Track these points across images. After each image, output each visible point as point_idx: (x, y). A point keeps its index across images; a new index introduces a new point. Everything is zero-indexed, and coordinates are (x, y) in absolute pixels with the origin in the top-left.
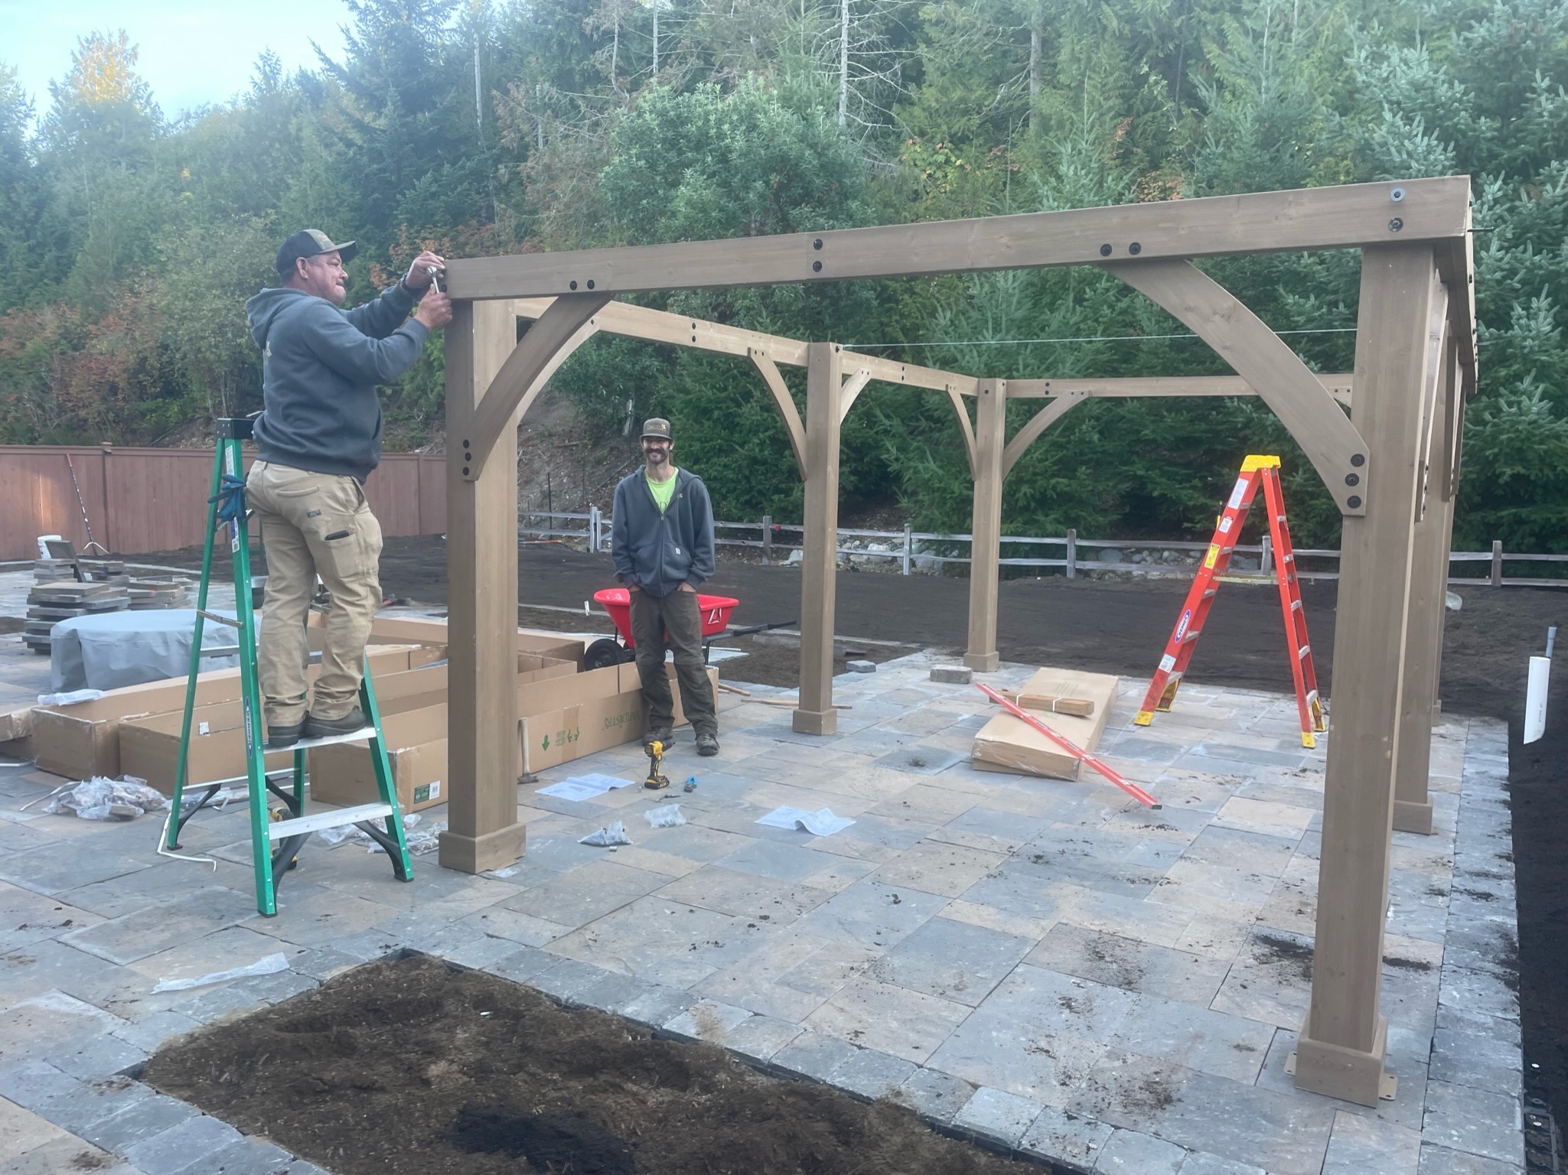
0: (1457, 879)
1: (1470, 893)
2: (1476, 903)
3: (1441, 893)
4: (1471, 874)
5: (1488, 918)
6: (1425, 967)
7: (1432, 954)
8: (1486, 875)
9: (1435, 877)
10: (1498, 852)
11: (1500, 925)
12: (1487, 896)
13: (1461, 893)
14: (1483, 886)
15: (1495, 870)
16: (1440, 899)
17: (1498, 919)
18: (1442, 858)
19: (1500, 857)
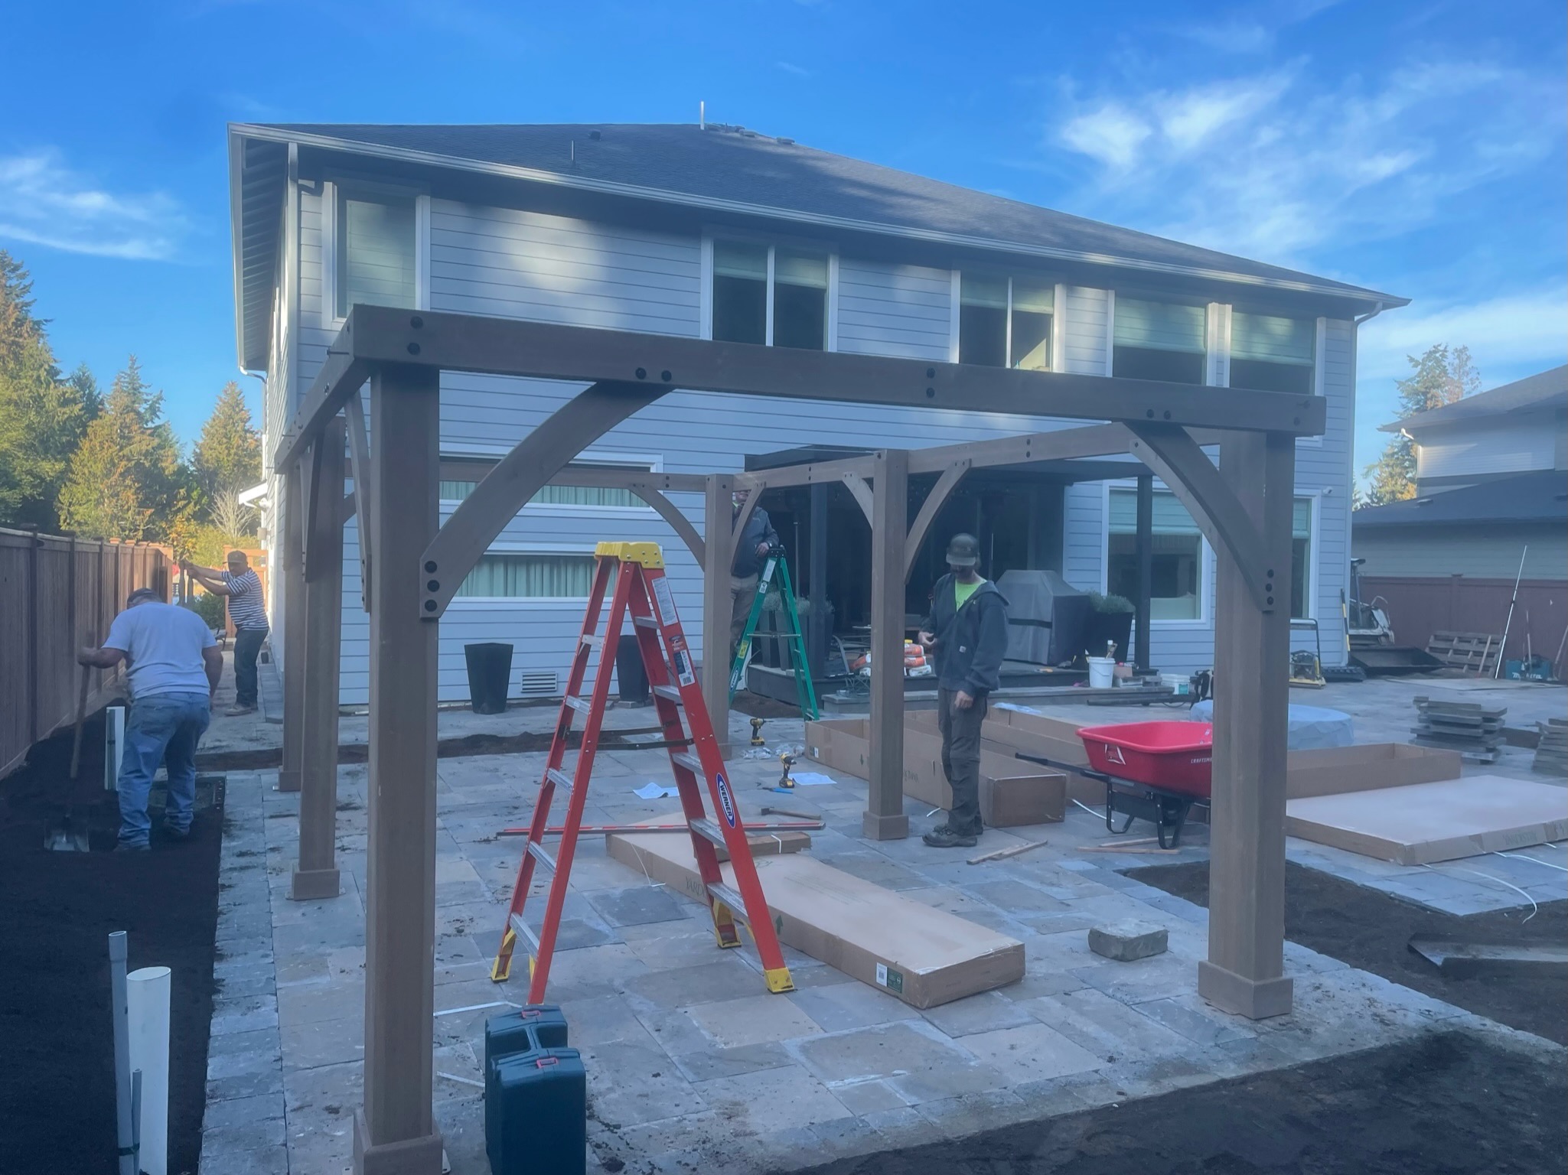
0: (264, 861)
1: (253, 854)
2: (248, 849)
3: (272, 850)
4: (254, 867)
5: (240, 843)
6: (272, 817)
7: (269, 822)
8: (243, 868)
9: (279, 859)
10: (232, 890)
11: (233, 840)
12: (242, 854)
13: (259, 853)
14: (243, 861)
15: (235, 874)
16: (272, 846)
17: (234, 844)
18: (277, 875)
19: (230, 886)
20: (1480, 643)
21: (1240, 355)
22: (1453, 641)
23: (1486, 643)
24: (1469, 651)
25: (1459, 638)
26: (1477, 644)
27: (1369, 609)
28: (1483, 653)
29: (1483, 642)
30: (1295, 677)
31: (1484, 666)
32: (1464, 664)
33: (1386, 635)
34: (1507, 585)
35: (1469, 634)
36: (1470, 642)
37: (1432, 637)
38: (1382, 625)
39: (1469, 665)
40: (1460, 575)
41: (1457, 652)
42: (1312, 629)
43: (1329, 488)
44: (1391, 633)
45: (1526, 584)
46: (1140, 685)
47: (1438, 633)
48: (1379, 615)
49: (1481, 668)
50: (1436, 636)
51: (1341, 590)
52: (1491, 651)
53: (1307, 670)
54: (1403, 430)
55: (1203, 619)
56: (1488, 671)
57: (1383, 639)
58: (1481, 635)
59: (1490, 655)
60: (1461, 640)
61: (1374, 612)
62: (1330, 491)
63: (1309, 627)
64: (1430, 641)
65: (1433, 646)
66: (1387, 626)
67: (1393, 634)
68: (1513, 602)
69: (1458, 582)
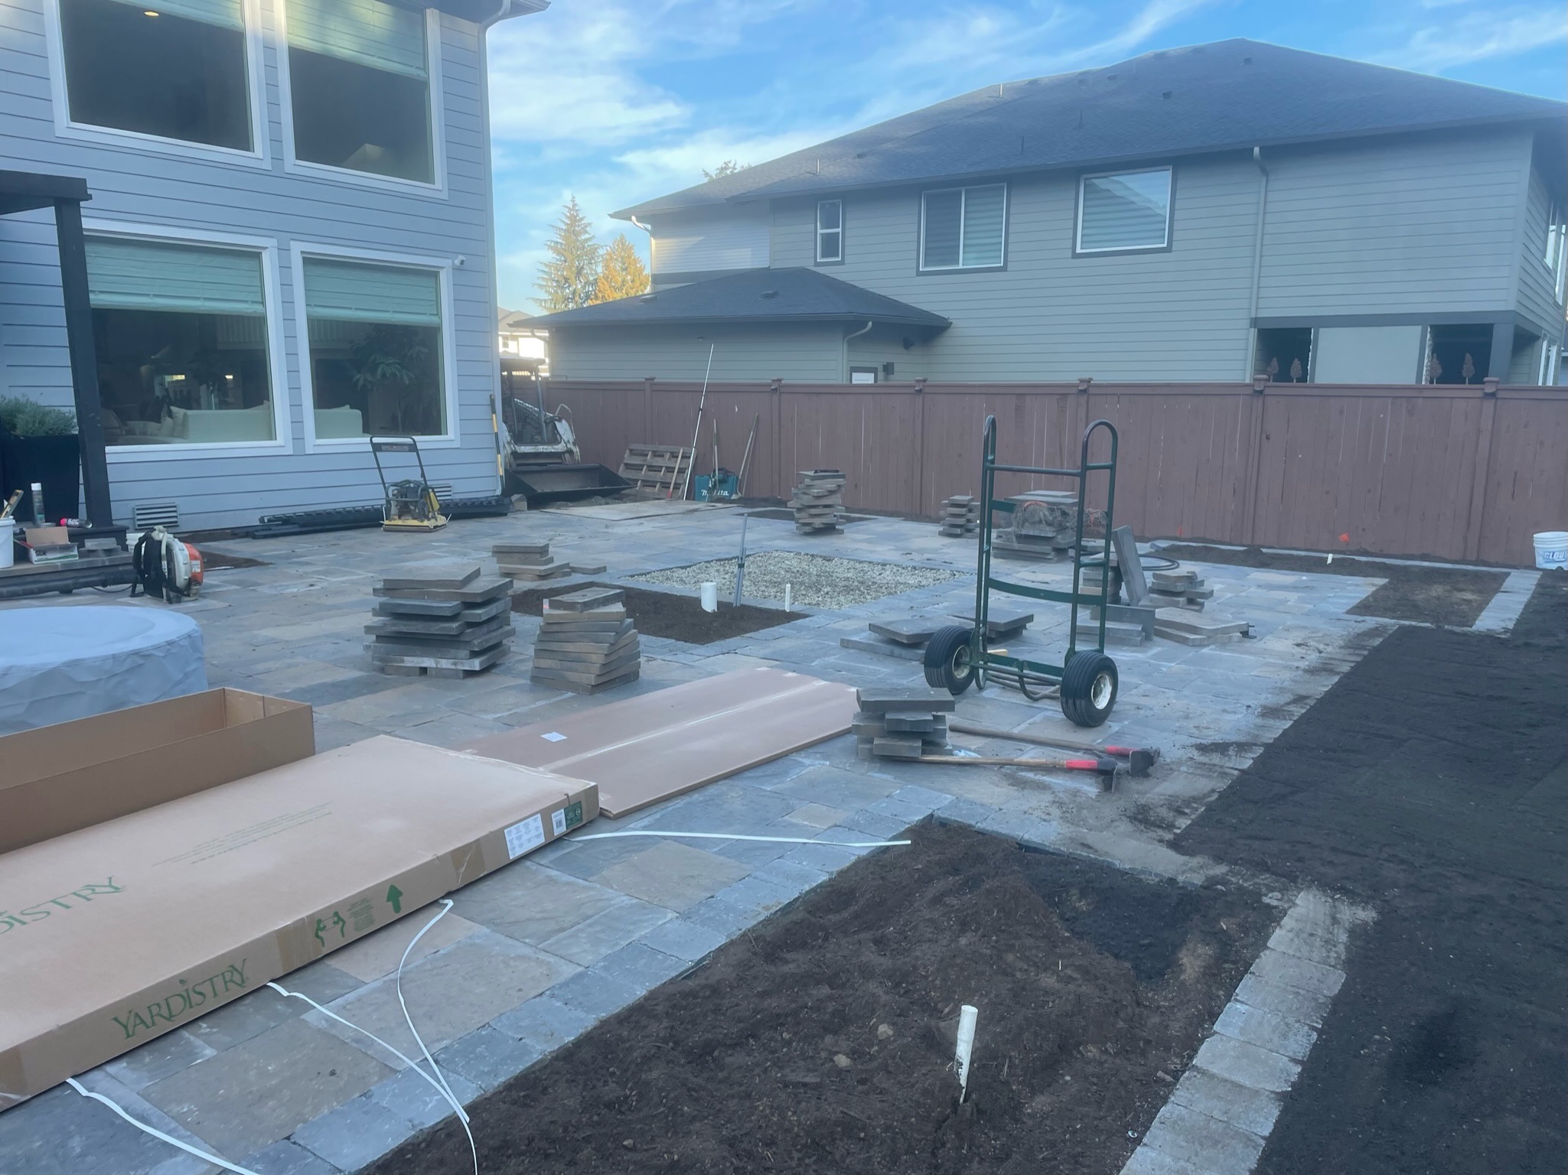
20: (674, 457)
21: (306, 43)
22: (647, 455)
23: (677, 457)
24: (662, 467)
25: (654, 452)
26: (669, 459)
27: (553, 420)
28: (674, 468)
29: (674, 456)
30: (400, 518)
31: (675, 484)
32: (657, 482)
33: (570, 452)
34: (694, 389)
35: (662, 448)
36: (663, 456)
37: (628, 451)
38: (566, 440)
39: (662, 483)
40: (653, 379)
41: (651, 468)
42: (410, 451)
43: (461, 257)
44: (576, 450)
45: (715, 389)
46: (75, 556)
47: (633, 446)
48: (563, 428)
49: (672, 487)
50: (631, 450)
51: (491, 396)
52: (683, 466)
53: (412, 507)
54: (634, 218)
55: (280, 441)
56: (679, 489)
57: (567, 455)
58: (673, 448)
59: (682, 471)
60: (655, 454)
61: (556, 423)
62: (462, 262)
63: (407, 448)
64: (626, 456)
65: (628, 462)
66: (571, 441)
67: (578, 450)
68: (700, 409)
69: (653, 387)
